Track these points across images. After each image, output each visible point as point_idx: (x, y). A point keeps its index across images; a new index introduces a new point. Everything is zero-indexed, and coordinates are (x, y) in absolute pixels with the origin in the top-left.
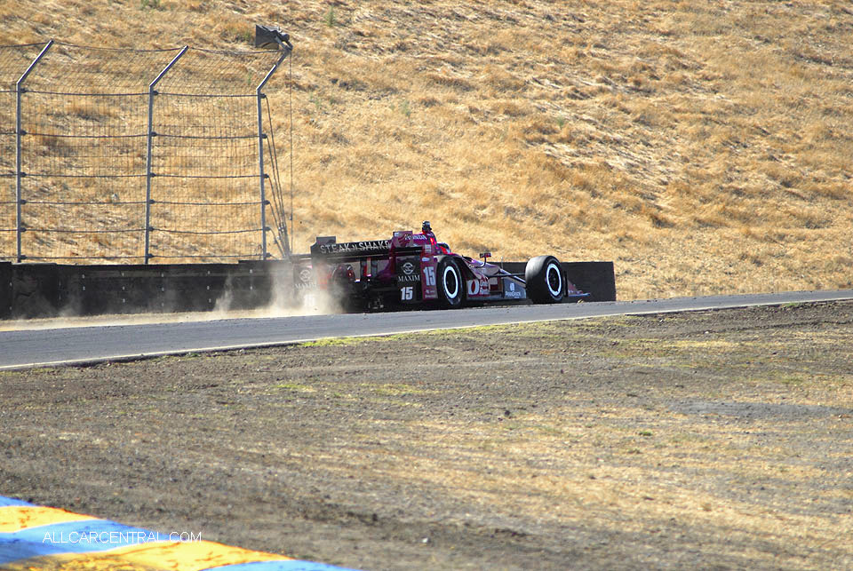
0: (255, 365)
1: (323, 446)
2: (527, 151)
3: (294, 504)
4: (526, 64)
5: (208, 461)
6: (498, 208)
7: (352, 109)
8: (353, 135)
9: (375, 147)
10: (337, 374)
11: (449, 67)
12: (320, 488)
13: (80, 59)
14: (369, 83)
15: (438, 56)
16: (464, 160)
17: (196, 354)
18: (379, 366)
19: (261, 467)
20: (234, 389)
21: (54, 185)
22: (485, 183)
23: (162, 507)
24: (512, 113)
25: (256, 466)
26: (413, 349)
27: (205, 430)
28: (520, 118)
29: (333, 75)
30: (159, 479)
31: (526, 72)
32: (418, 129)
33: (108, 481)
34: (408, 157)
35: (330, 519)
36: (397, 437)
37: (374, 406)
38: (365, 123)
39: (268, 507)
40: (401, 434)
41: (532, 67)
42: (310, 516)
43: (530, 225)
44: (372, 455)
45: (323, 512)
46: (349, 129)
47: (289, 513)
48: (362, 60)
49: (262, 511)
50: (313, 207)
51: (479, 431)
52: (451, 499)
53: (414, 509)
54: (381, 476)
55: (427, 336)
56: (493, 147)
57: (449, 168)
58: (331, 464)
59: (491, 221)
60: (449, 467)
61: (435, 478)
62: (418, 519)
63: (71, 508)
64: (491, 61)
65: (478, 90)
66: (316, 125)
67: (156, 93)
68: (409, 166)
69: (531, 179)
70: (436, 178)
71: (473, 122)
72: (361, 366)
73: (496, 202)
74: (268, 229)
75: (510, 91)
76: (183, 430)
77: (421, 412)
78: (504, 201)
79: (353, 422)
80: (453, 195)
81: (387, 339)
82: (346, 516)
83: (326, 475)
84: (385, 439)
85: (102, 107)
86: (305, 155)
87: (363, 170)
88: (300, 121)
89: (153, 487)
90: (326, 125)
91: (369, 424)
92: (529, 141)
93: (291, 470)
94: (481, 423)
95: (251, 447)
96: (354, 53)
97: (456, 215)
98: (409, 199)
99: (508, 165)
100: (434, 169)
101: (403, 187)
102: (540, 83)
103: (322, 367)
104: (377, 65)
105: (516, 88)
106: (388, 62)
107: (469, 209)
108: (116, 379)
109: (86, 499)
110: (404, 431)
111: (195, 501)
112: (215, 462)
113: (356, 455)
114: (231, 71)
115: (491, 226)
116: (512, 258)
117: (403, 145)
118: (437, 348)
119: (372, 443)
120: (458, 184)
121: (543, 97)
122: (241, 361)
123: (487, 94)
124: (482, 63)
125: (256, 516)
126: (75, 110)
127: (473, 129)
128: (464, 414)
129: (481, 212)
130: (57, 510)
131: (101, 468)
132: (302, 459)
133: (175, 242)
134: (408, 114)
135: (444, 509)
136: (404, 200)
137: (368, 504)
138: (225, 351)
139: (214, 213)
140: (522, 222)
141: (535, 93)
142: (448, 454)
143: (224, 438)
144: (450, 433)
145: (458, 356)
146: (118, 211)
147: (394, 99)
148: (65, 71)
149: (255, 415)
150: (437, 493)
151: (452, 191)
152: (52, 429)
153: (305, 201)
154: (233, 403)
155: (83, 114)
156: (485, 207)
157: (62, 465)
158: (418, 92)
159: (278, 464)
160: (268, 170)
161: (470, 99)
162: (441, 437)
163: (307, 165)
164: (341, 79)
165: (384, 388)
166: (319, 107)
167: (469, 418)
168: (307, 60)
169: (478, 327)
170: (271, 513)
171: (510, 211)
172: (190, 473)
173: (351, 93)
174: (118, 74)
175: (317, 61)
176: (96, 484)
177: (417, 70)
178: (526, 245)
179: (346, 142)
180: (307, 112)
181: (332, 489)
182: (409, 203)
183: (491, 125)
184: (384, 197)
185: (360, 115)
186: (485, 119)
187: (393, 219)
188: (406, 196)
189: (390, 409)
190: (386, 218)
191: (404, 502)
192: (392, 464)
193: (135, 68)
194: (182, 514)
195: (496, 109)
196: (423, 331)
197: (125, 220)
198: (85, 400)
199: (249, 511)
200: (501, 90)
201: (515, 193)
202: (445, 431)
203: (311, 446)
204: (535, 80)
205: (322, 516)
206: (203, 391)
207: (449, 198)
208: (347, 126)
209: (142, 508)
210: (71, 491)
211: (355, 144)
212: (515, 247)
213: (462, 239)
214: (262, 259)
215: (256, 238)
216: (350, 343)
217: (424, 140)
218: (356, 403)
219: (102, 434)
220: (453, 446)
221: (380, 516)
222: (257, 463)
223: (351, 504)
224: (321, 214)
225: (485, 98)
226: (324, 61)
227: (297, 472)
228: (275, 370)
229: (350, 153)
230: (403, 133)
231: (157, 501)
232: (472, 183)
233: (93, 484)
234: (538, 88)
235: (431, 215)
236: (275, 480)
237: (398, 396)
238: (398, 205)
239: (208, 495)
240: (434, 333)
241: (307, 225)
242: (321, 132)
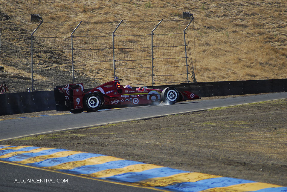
0: (196, 117)
1: (223, 142)
2: (265, 45)
3: (220, 160)
4: (264, 18)
5: (192, 148)
6: (257, 63)
7: (211, 35)
8: (212, 43)
9: (219, 46)
10: (221, 119)
11: (240, 20)
12: (226, 155)
13: (128, 24)
14: (216, 27)
15: (236, 17)
16: (246, 49)
17: (178, 114)
18: (233, 116)
19: (208, 149)
20: (191, 125)
21: (123, 63)
22: (253, 56)
23: (182, 163)
24: (260, 33)
25: (206, 149)
26: (243, 110)
27: (187, 138)
28: (263, 35)
29: (205, 25)
30: (179, 154)
31: (263, 21)
32: (231, 40)
33: (165, 155)
34: (229, 49)
35: (232, 164)
36: (244, 138)
37: (234, 128)
38: (215, 39)
39: (213, 162)
40: (245, 137)
41: (265, 19)
42: (226, 163)
43: (267, 68)
44: (238, 144)
45: (230, 163)
46: (210, 41)
47: (219, 163)
48: (213, 20)
49: (211, 163)
50: (201, 65)
51: (268, 135)
52: (266, 157)
53: (255, 160)
54: (244, 151)
55: (246, 106)
56: (254, 44)
57: (242, 51)
58: (227, 147)
59: (256, 67)
60: (262, 146)
61: (260, 150)
62: (257, 163)
63: (156, 164)
64: (253, 18)
65: (249, 27)
66: (200, 40)
67: (154, 34)
68: (229, 52)
69: (267, 53)
70: (238, 55)
71: (248, 37)
72: (228, 116)
73: (257, 61)
74: (189, 73)
75: (259, 27)
76: (180, 139)
77: (249, 130)
78: (259, 61)
79: (229, 134)
80: (243, 60)
81: (234, 107)
82: (236, 163)
83: (227, 151)
84: (241, 139)
85: (136, 38)
86: (197, 50)
87: (216, 54)
88: (195, 39)
89: (178, 157)
90: (204, 40)
91: (234, 134)
92: (266, 42)
93: (216, 150)
94: (268, 132)
95: (202, 143)
96: (210, 18)
97: (245, 66)
98: (230, 61)
99: (260, 50)
100: (237, 52)
101: (228, 58)
102: (268, 24)
103: (216, 117)
104: (218, 21)
105: (261, 26)
106: (221, 20)
107: (248, 64)
108: (156, 123)
109: (159, 161)
110: (246, 136)
111: (191, 160)
112: (193, 148)
113: (233, 144)
114: (174, 25)
115: (255, 69)
116: (263, 78)
117: (227, 45)
118: (250, 109)
119: (237, 140)
120: (244, 56)
121: (269, 28)
122: (191, 116)
123: (252, 28)
124: (250, 19)
125: (210, 164)
126: (128, 40)
127: (248, 39)
128: (262, 129)
129: (252, 65)
130: (152, 165)
131: (161, 151)
132: (218, 146)
133: (160, 78)
134: (228, 36)
135: (265, 160)
136: (228, 62)
137: (242, 159)
138: (186, 113)
139: (171, 69)
140: (265, 67)
141: (267, 27)
142: (261, 143)
143: (193, 141)
144: (259, 136)
145: (257, 111)
146: (142, 70)
147: (223, 31)
148: (124, 28)
149: (200, 133)
150: (261, 155)
151: (243, 59)
152: (143, 140)
153: (198, 64)
154: (192, 129)
155: (130, 41)
156: (253, 63)
157: (150, 151)
158: (231, 29)
159: (212, 148)
160: (188, 56)
161: (247, 30)
162: (257, 137)
163: (199, 53)
164: (207, 26)
165: (236, 122)
166: (201, 35)
167: (264, 131)
168: (197, 21)
169: (261, 102)
170: (214, 163)
171: (261, 64)
172: (187, 152)
173: (210, 30)
174: (140, 28)
175: (200, 21)
176: (161, 156)
177: (230, 22)
178: (267, 74)
179: (210, 45)
180: (197, 37)
181: (230, 155)
182: (230, 63)
183: (254, 37)
184: (222, 61)
185: (213, 37)
186: (252, 36)
187: (225, 68)
188: (229, 61)
189: (240, 129)
190: (223, 68)
191: (252, 158)
192: (245, 147)
193: (145, 26)
194: (188, 164)
195: (255, 33)
196: (244, 104)
197: (145, 72)
198: (149, 130)
199: (207, 163)
200: (256, 27)
201: (262, 58)
202: (258, 135)
203: (219, 142)
204: (267, 23)
205: (229, 163)
206: (182, 126)
207: (242, 60)
208: (210, 40)
209: (176, 163)
210: (155, 159)
211: (212, 46)
212: (263, 75)
213: (247, 73)
214: (187, 83)
215: (185, 76)
216: (223, 109)
217: (234, 43)
218: (229, 128)
219: (158, 141)
220: (261, 140)
221: (246, 163)
222: (206, 148)
223: (237, 159)
224: (203, 67)
225: (251, 29)
226: (202, 21)
227: (218, 150)
228: (202, 118)
229: (211, 49)
230: (227, 41)
231: (180, 161)
232: (249, 56)
233: (160, 156)
234: (268, 25)
235: (237, 66)
236: (213, 153)
237: (241, 125)
238: (227, 63)
239: (194, 158)
240: (248, 105)
241: (200, 71)
242: (202, 42)
